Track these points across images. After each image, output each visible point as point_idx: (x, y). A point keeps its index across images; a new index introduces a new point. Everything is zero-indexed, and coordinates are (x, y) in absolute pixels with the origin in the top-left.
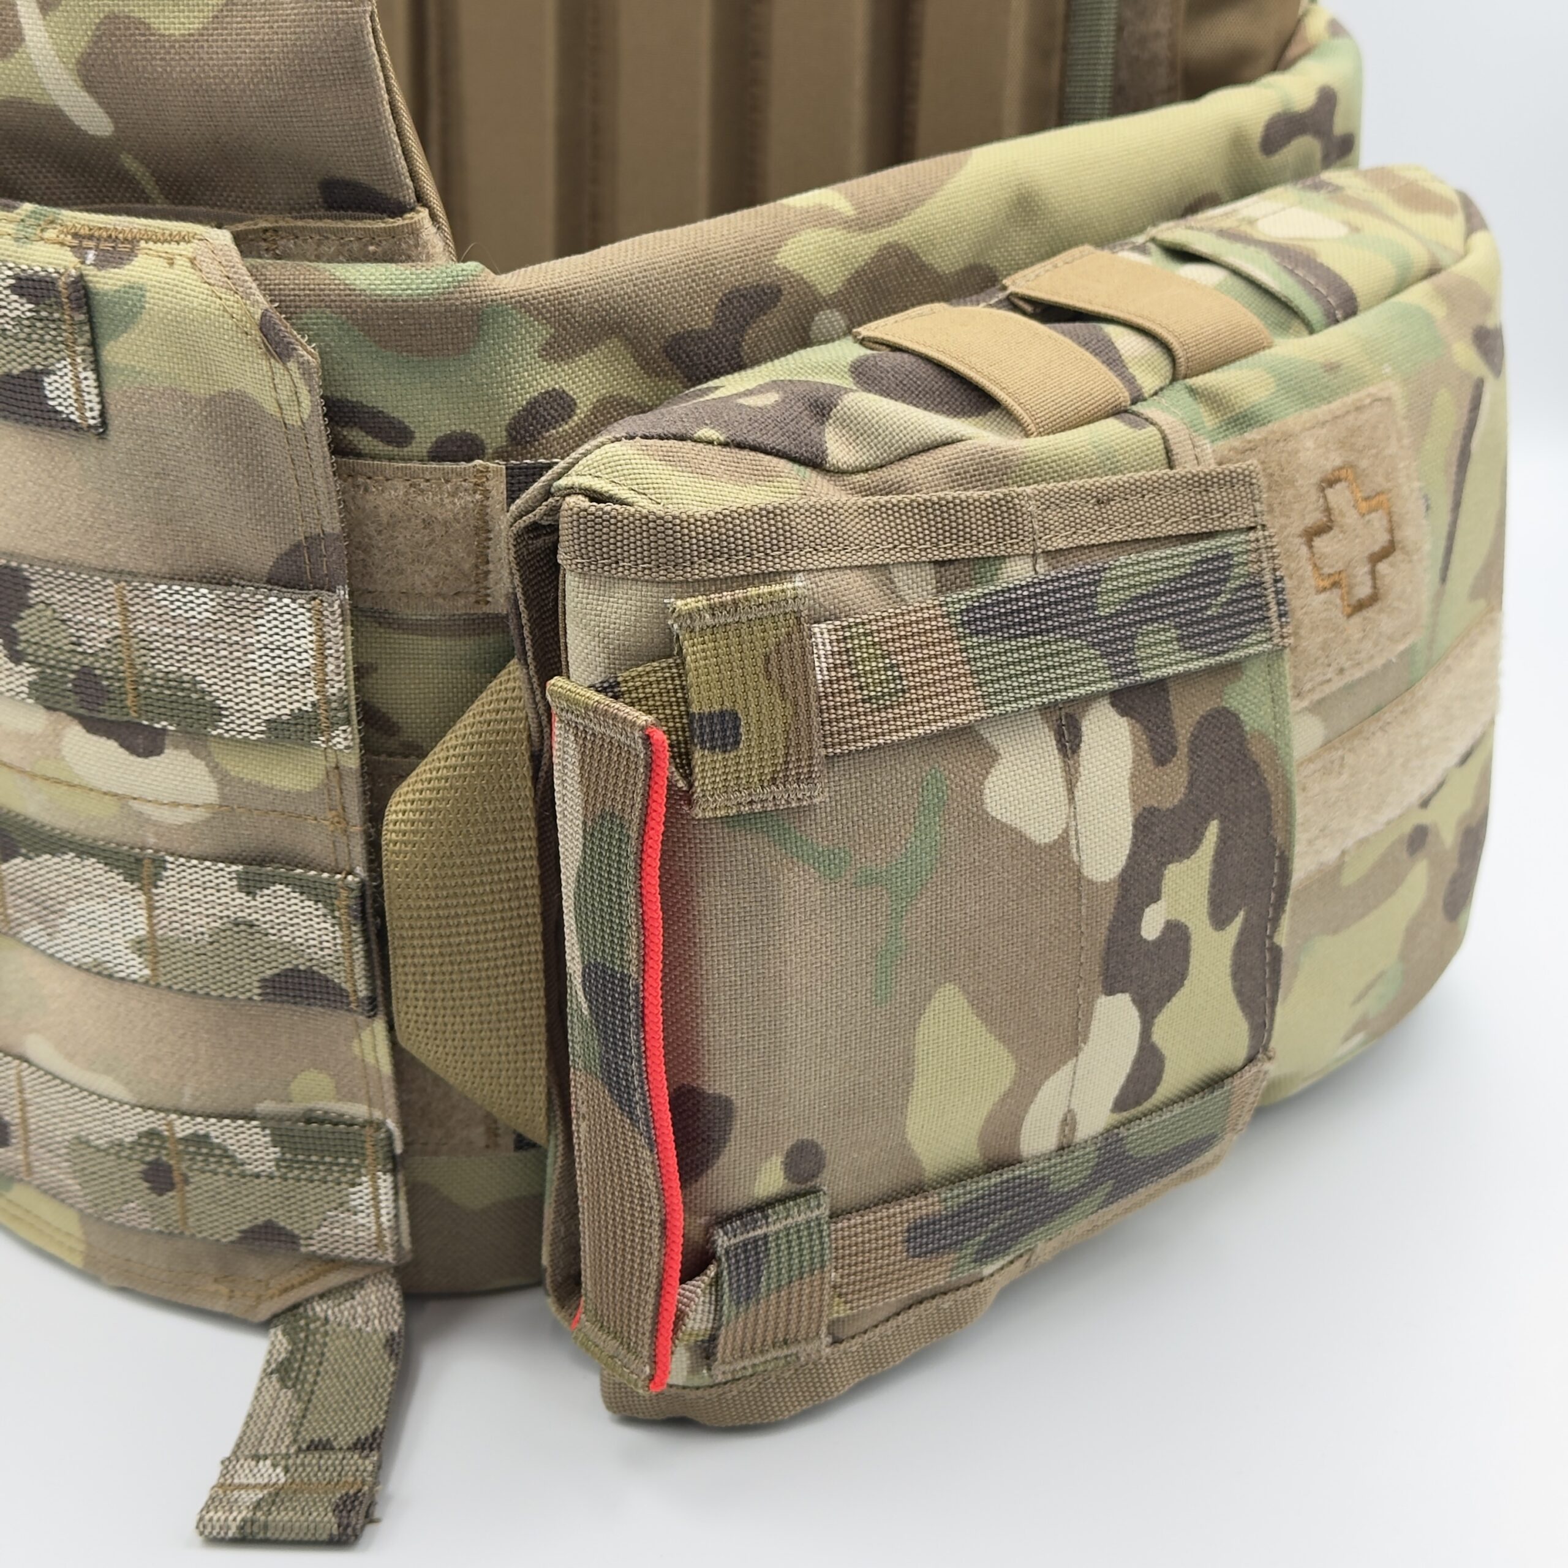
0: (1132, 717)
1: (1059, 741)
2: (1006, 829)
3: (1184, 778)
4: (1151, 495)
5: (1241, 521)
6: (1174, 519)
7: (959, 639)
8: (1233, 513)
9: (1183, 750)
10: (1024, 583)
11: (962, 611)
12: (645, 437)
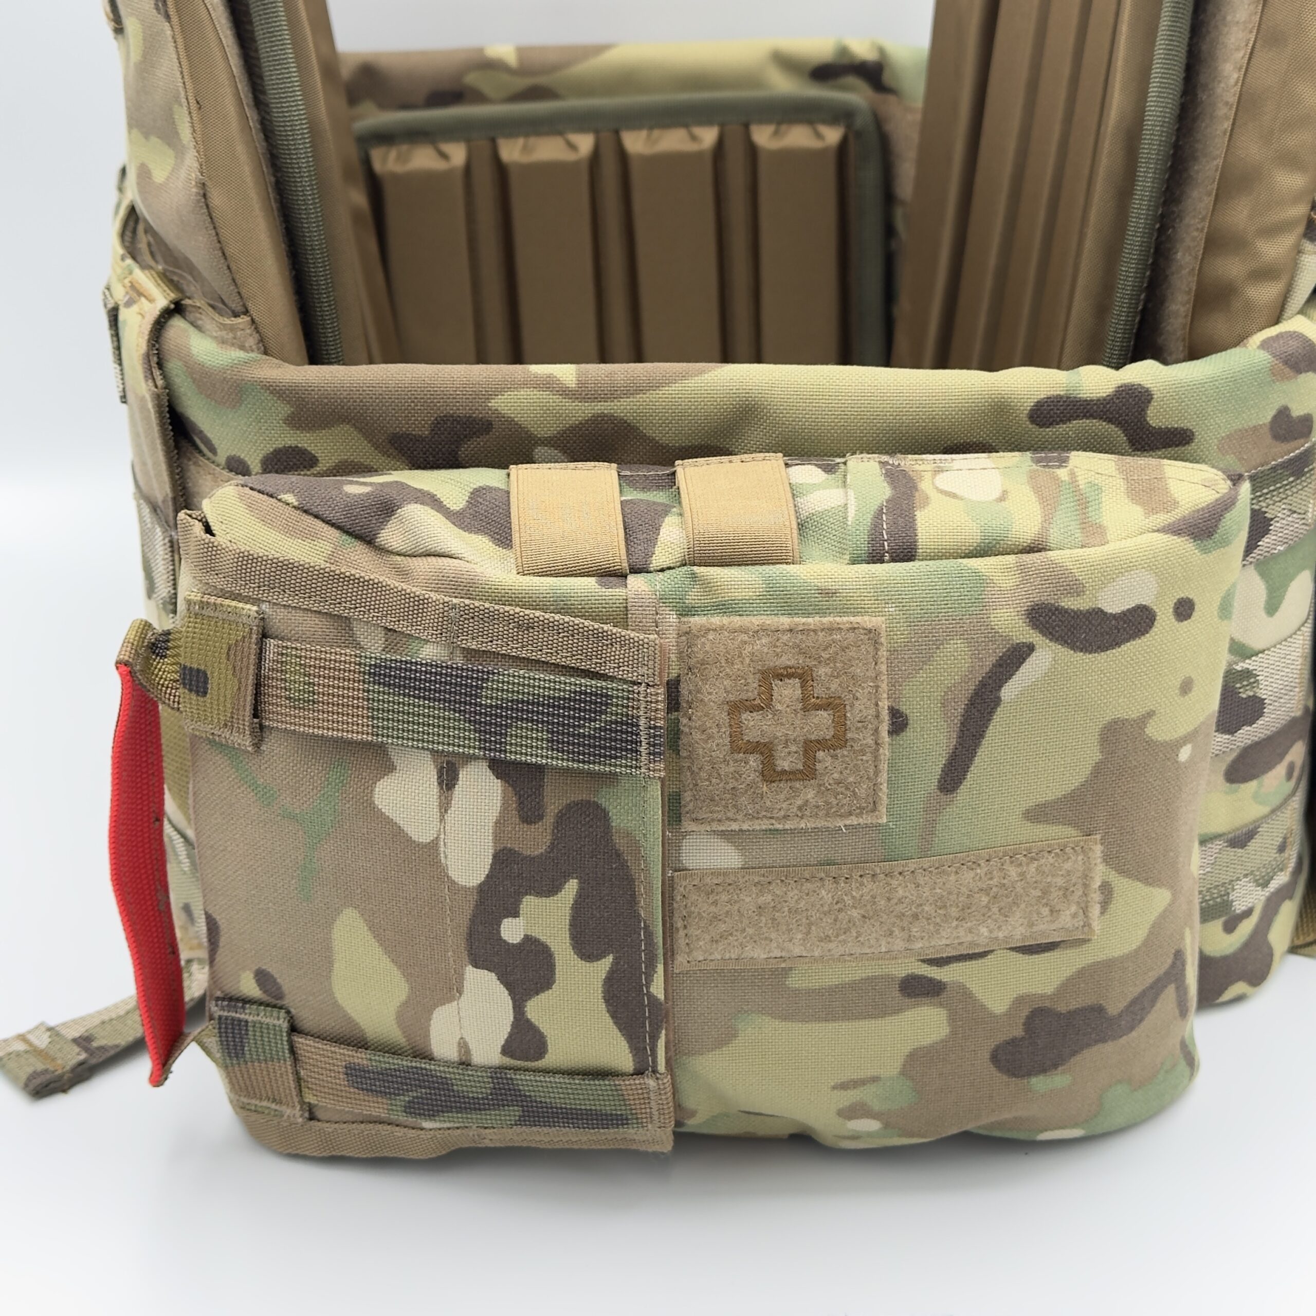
0: (507, 782)
1: (439, 778)
2: (389, 821)
3: (548, 839)
4: (566, 634)
5: (630, 675)
6: (579, 657)
7: (364, 682)
8: (626, 668)
9: (549, 819)
10: (424, 662)
11: (370, 665)
12: (252, 489)
